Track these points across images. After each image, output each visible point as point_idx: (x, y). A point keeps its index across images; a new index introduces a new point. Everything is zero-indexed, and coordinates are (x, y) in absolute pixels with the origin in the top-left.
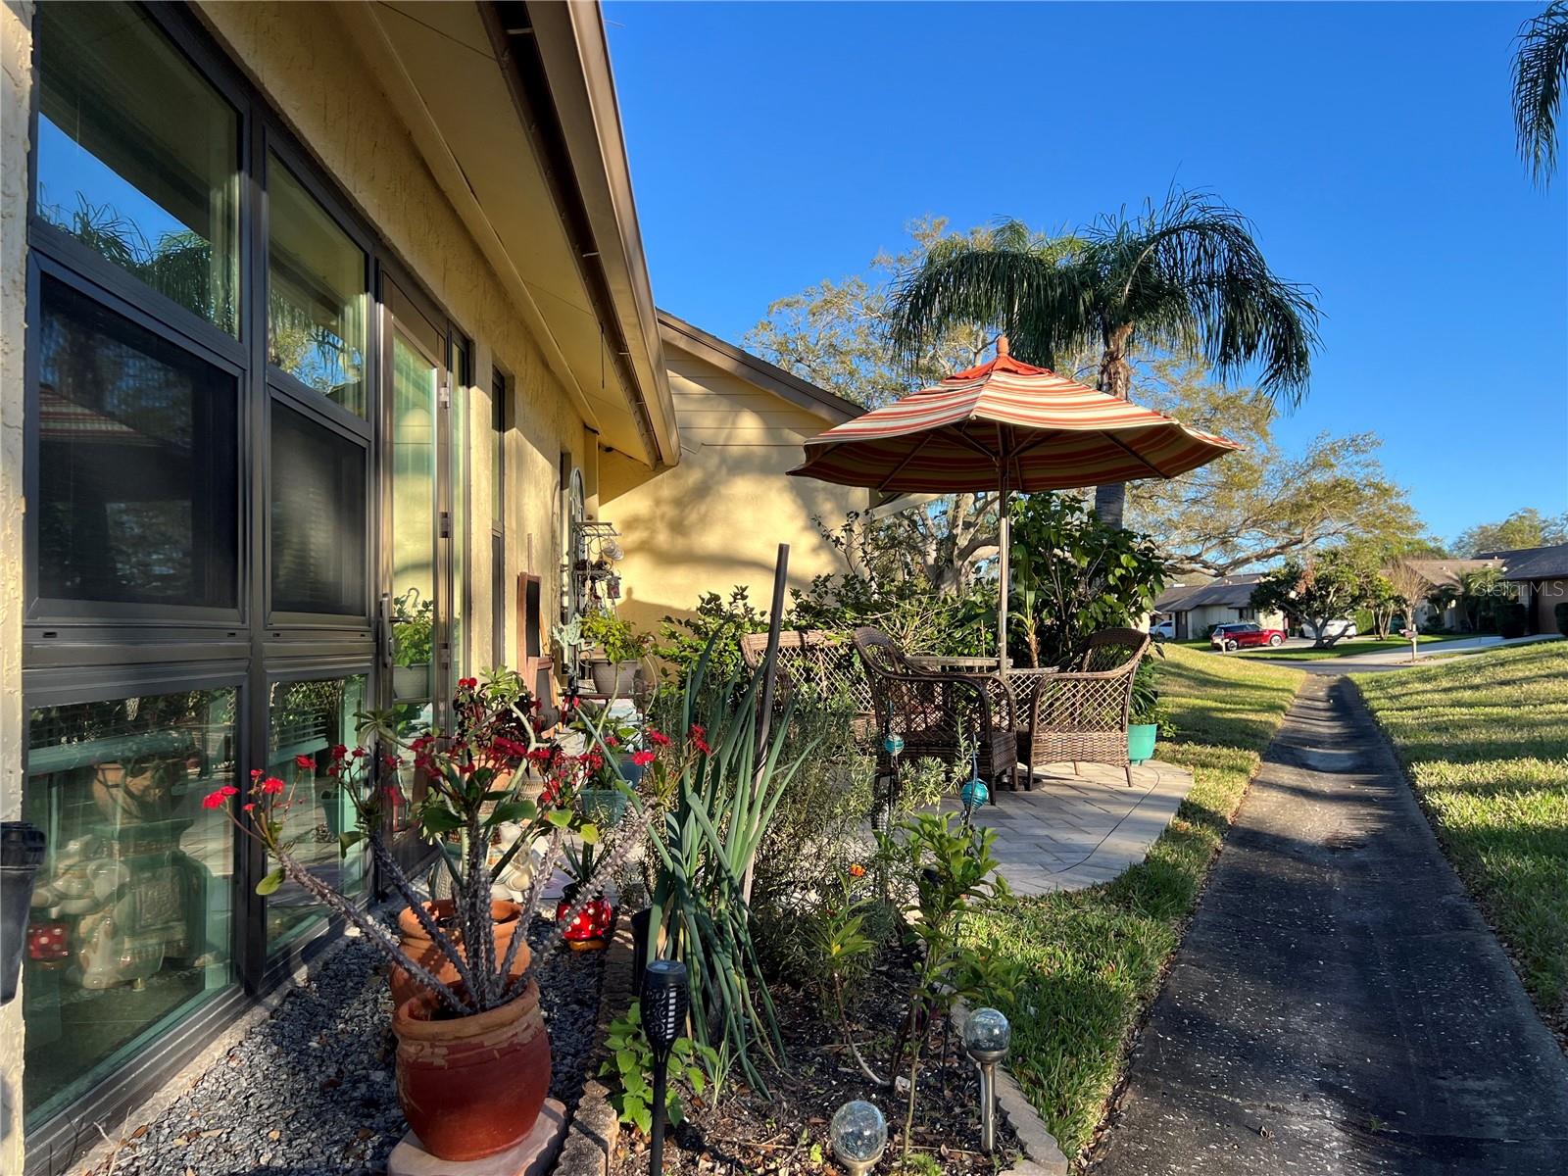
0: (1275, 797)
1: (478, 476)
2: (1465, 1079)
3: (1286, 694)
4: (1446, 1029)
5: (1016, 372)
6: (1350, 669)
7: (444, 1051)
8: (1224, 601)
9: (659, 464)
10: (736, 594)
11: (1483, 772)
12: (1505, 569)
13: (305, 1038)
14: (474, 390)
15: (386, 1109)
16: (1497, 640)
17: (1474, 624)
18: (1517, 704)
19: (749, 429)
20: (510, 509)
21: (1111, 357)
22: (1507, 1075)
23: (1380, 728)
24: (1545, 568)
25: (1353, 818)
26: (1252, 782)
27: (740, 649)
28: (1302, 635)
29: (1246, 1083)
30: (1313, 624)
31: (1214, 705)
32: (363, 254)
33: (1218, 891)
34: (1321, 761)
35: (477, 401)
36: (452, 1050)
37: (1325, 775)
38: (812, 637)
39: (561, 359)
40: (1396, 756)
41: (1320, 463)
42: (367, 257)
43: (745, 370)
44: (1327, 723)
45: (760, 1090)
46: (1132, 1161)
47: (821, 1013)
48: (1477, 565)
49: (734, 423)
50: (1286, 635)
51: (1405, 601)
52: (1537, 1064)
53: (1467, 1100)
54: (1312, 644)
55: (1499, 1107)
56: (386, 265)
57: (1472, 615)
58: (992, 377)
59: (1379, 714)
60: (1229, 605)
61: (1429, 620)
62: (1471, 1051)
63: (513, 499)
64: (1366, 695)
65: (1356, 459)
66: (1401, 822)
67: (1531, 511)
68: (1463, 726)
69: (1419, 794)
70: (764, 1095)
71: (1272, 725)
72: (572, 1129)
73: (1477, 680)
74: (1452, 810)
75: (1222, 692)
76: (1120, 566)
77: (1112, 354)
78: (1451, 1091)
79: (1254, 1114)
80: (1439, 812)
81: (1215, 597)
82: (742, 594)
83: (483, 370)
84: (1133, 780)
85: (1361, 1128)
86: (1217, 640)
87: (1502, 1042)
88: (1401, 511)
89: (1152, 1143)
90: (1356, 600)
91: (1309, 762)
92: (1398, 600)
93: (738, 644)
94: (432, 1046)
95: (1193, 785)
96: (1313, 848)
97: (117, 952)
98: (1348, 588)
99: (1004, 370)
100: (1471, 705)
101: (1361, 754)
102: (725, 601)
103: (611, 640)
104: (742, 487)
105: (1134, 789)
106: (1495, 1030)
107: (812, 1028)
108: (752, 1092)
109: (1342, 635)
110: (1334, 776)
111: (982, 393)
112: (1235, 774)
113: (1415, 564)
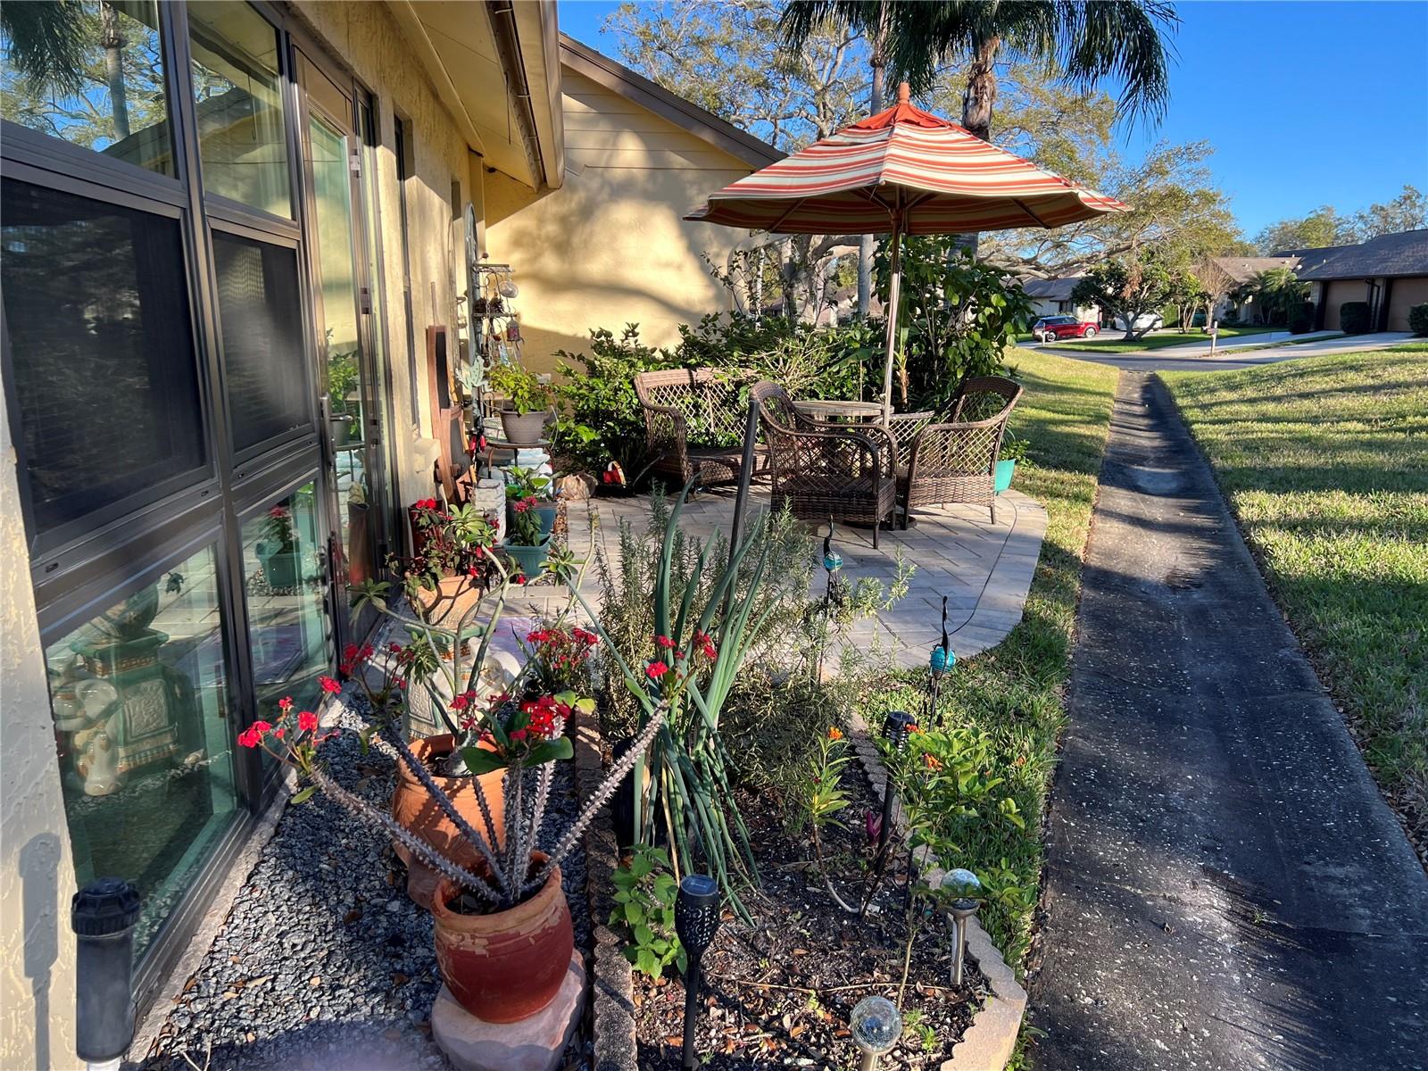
0: (1116, 527)
1: (390, 240)
2: (1327, 864)
3: (1107, 400)
4: (1304, 808)
5: (918, 124)
6: (1157, 364)
7: (485, 942)
8: (1048, 294)
9: (543, 186)
10: (628, 332)
11: (1299, 505)
12: (1300, 267)
13: (315, 860)
14: (380, 150)
15: (411, 947)
16: (1285, 335)
17: (1266, 318)
18: (1315, 420)
19: (630, 153)
20: (415, 260)
21: (980, 71)
22: (1362, 862)
23: (1197, 443)
24: (1339, 269)
25: (1188, 552)
26: (1095, 510)
27: (634, 388)
28: (1114, 327)
29: (1144, 871)
30: (1125, 318)
31: (1049, 415)
32: (273, 30)
33: (1085, 646)
34: (1149, 481)
35: (384, 158)
36: (492, 941)
37: (1156, 499)
38: (702, 375)
39: (454, 94)
40: (1215, 478)
41: (1156, 171)
42: (278, 33)
43: (629, 88)
44: (1147, 434)
45: (742, 915)
46: (1065, 969)
47: (780, 823)
48: (1276, 262)
49: (615, 144)
50: (1100, 326)
51: (1209, 296)
52: (1387, 850)
53: (1332, 888)
54: (1122, 336)
55: (1361, 897)
56: (298, 38)
57: (1265, 311)
58: (896, 130)
59: (1195, 427)
60: (1051, 298)
61: (1227, 314)
62: (1327, 831)
63: (418, 250)
64: (1180, 402)
65: (1188, 167)
66: (1229, 557)
67: (1329, 209)
68: (1273, 446)
69: (1244, 528)
70: (747, 920)
71: (1101, 440)
72: (597, 990)
73: (1279, 391)
74: (1278, 552)
75: (1050, 397)
76: (990, 305)
77: (979, 67)
78: (1316, 878)
79: (1155, 905)
80: (1265, 552)
81: (1039, 290)
82: (633, 331)
83: (387, 128)
84: (997, 517)
85: (1245, 918)
86: (1039, 333)
87: (1353, 824)
88: (1222, 217)
89: (1077, 946)
90: (1166, 296)
91: (1139, 483)
92: (1204, 296)
93: (632, 382)
94: (473, 937)
95: (1047, 521)
96: (1155, 587)
97: (113, 760)
98: (1160, 285)
99: (907, 121)
100: (1277, 420)
101: (1183, 474)
102: (617, 339)
103: (520, 392)
104: (624, 212)
105: (997, 526)
106: (1345, 809)
107: (774, 841)
108: (737, 918)
109: (1151, 327)
110: (1163, 500)
111: (888, 152)
112: (1080, 505)
113: (1221, 262)
